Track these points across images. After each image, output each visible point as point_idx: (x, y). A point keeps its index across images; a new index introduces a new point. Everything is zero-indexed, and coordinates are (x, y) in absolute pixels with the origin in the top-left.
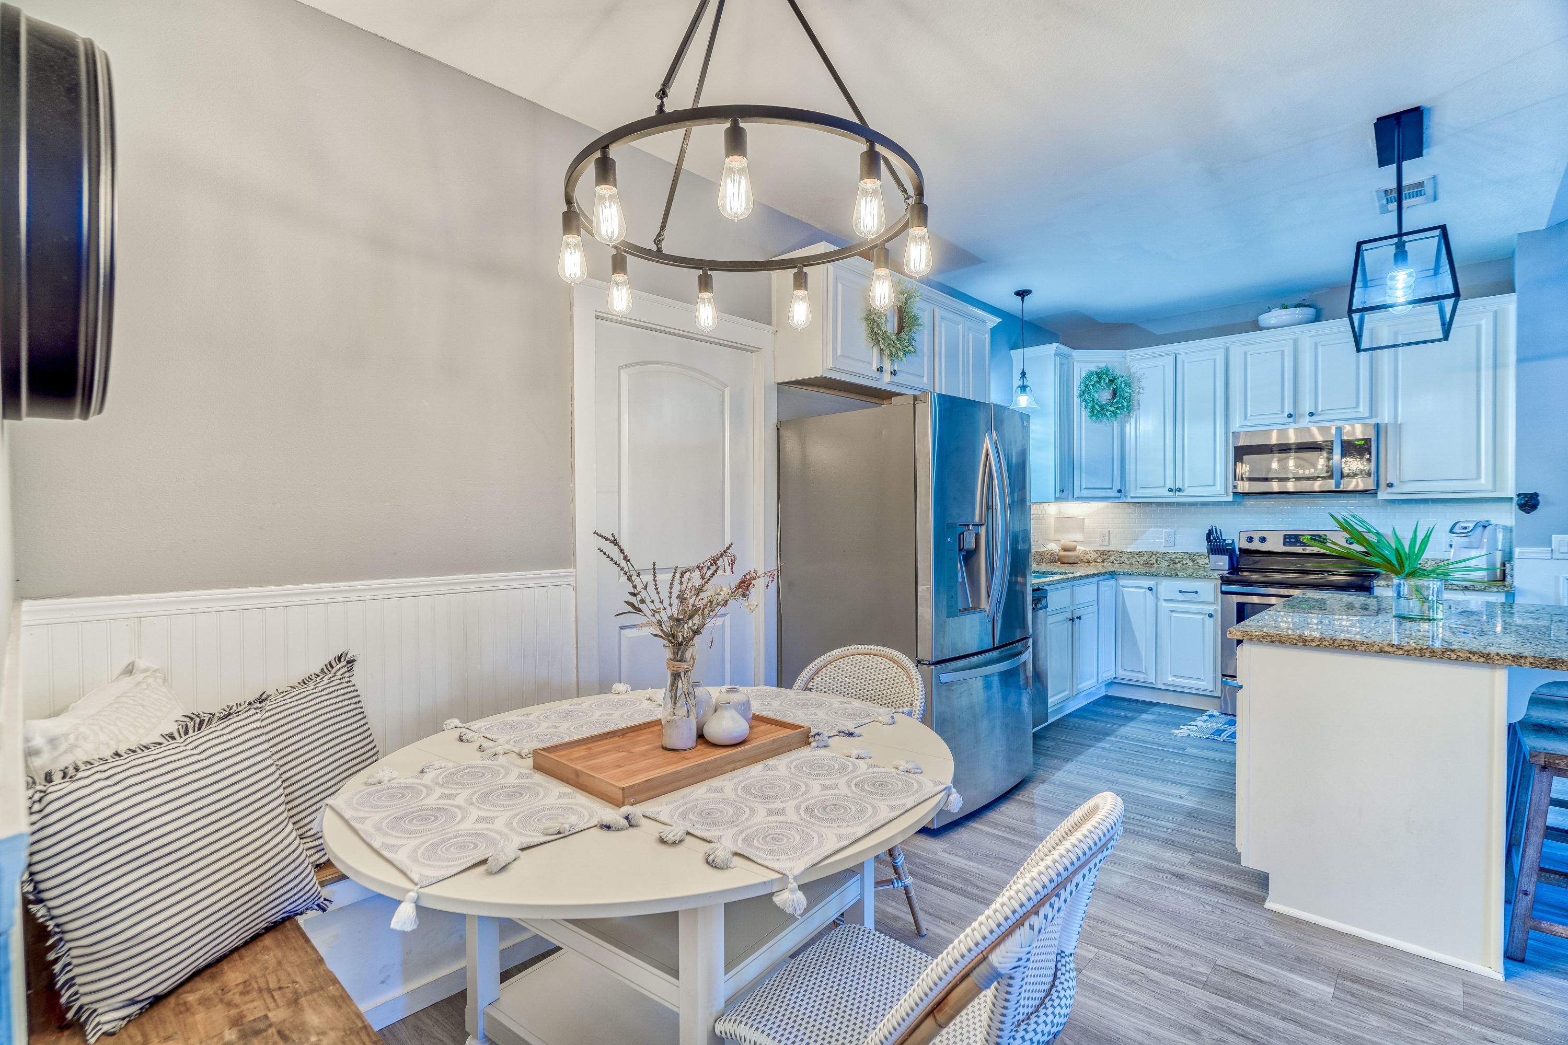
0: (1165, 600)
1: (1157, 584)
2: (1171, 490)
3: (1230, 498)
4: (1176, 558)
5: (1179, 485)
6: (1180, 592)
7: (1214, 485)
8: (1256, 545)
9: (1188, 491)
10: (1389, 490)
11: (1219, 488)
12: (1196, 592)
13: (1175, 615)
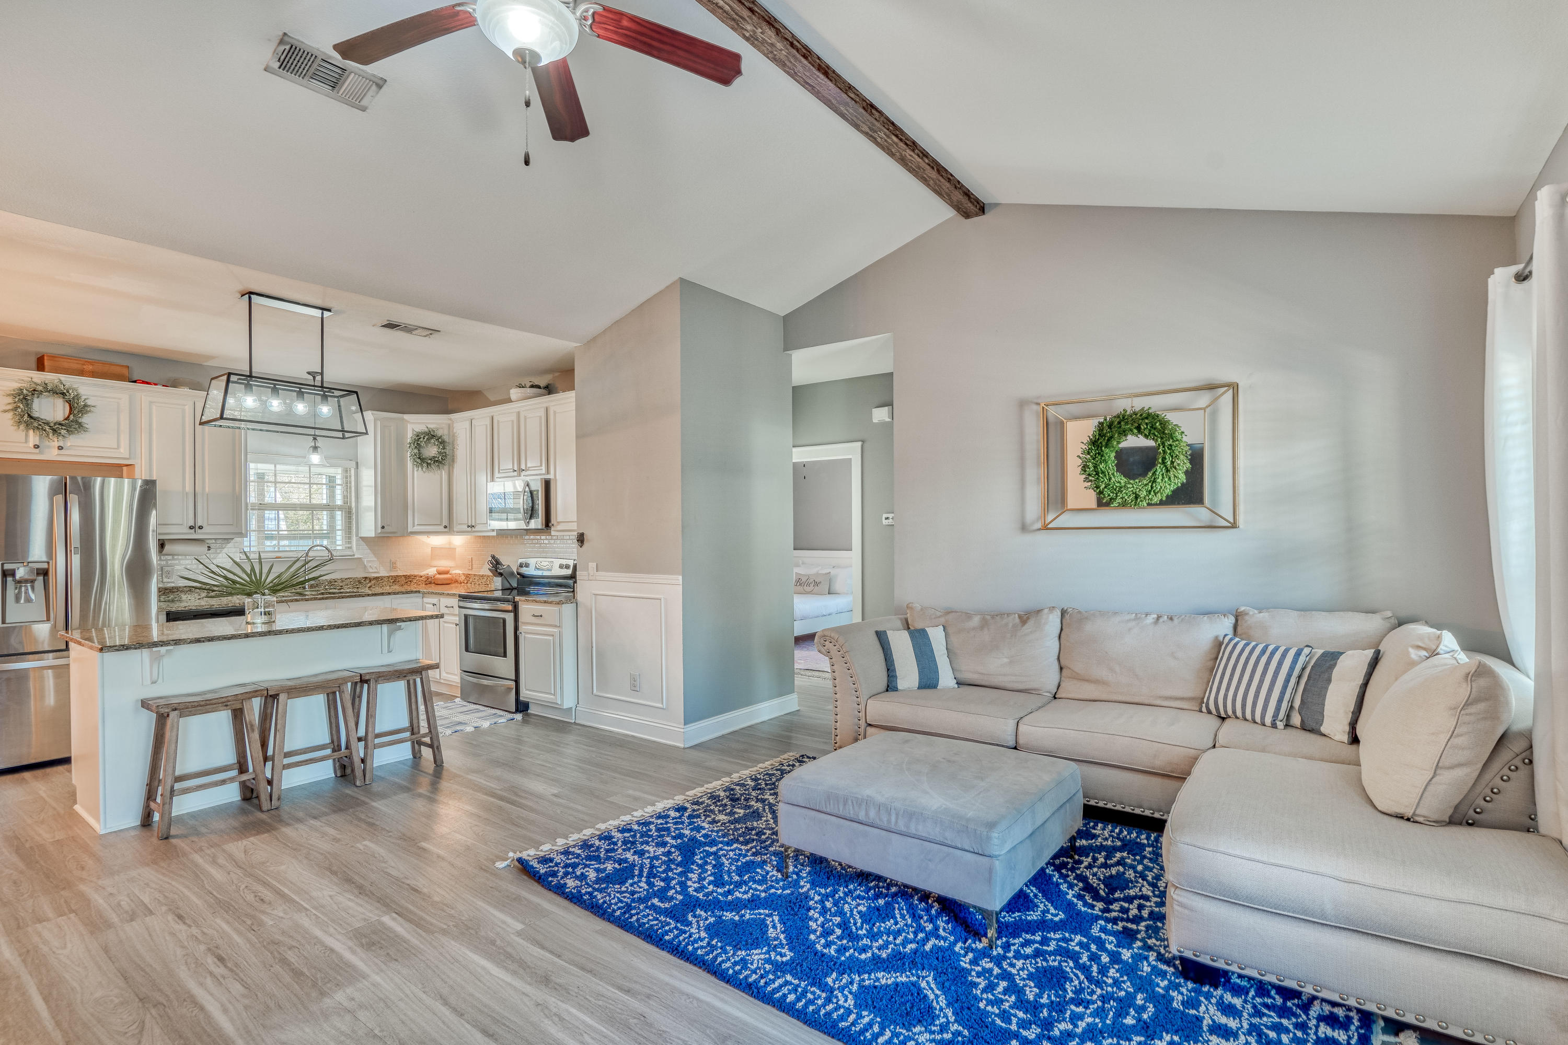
2: (469, 526)
9: (477, 527)
12: (453, 607)
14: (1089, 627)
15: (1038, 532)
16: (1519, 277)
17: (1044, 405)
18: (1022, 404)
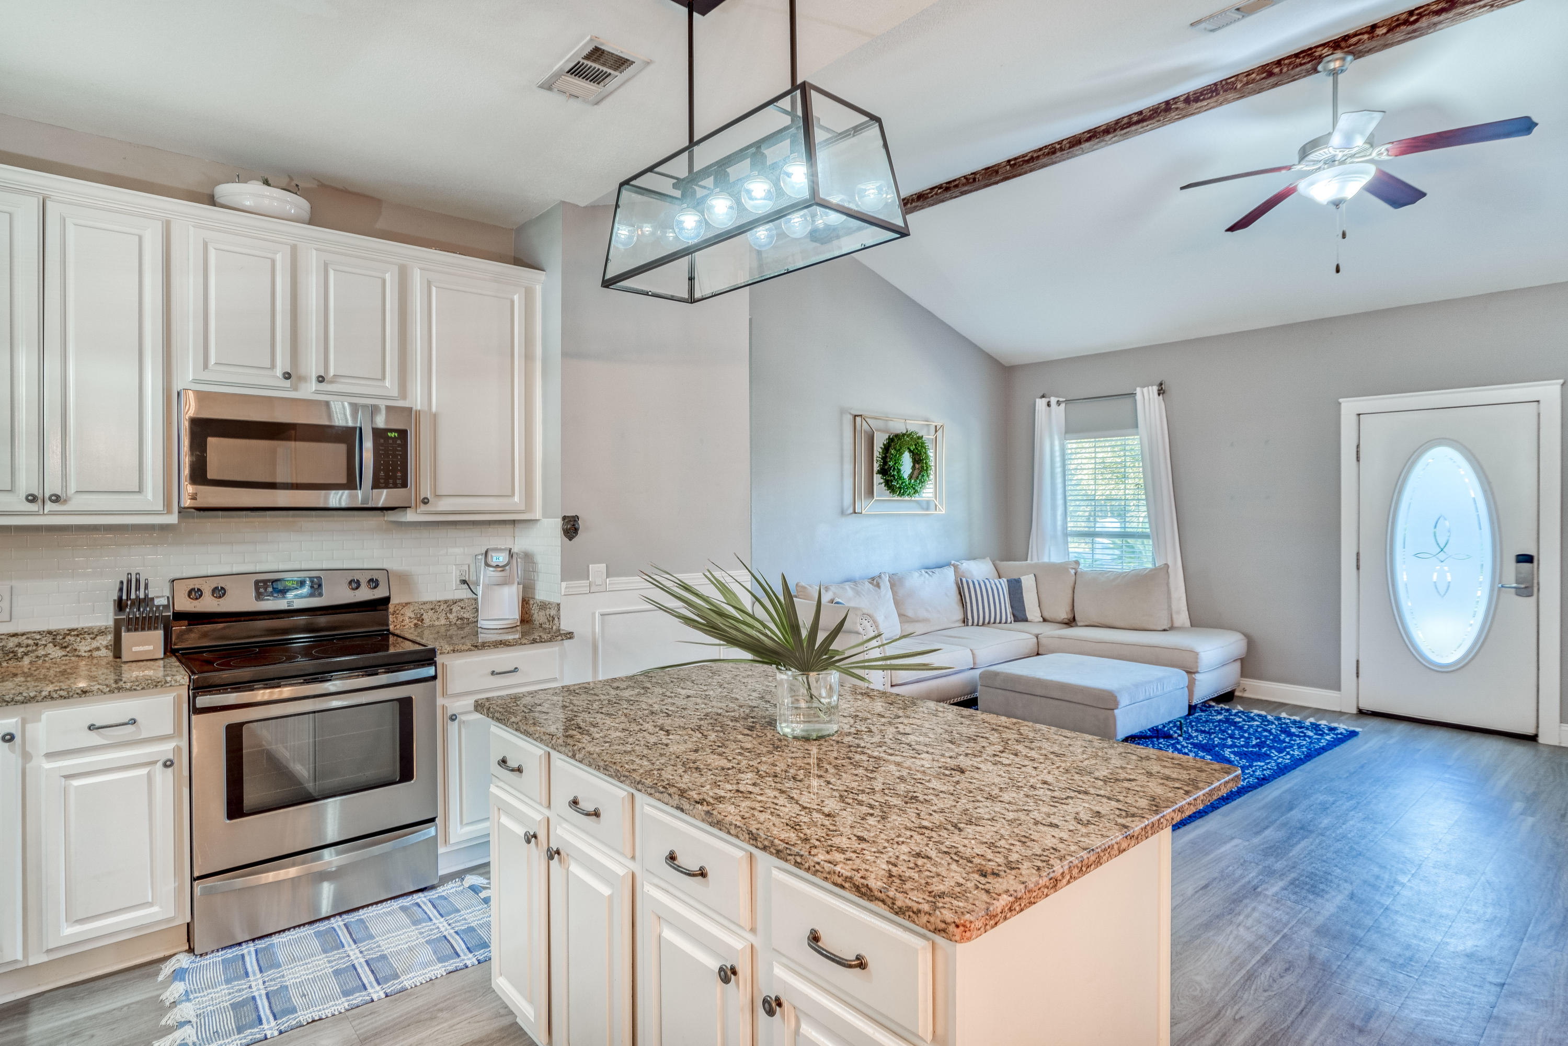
0: (50, 756)
1: (24, 722)
2: (32, 499)
3: (173, 519)
4: (19, 645)
5: (53, 486)
6: (91, 728)
7: (140, 491)
8: (208, 604)
9: (77, 503)
10: (423, 508)
11: (152, 497)
12: (134, 722)
13: (76, 783)
14: (907, 584)
15: (851, 516)
16: (1059, 403)
17: (855, 416)
18: (842, 412)
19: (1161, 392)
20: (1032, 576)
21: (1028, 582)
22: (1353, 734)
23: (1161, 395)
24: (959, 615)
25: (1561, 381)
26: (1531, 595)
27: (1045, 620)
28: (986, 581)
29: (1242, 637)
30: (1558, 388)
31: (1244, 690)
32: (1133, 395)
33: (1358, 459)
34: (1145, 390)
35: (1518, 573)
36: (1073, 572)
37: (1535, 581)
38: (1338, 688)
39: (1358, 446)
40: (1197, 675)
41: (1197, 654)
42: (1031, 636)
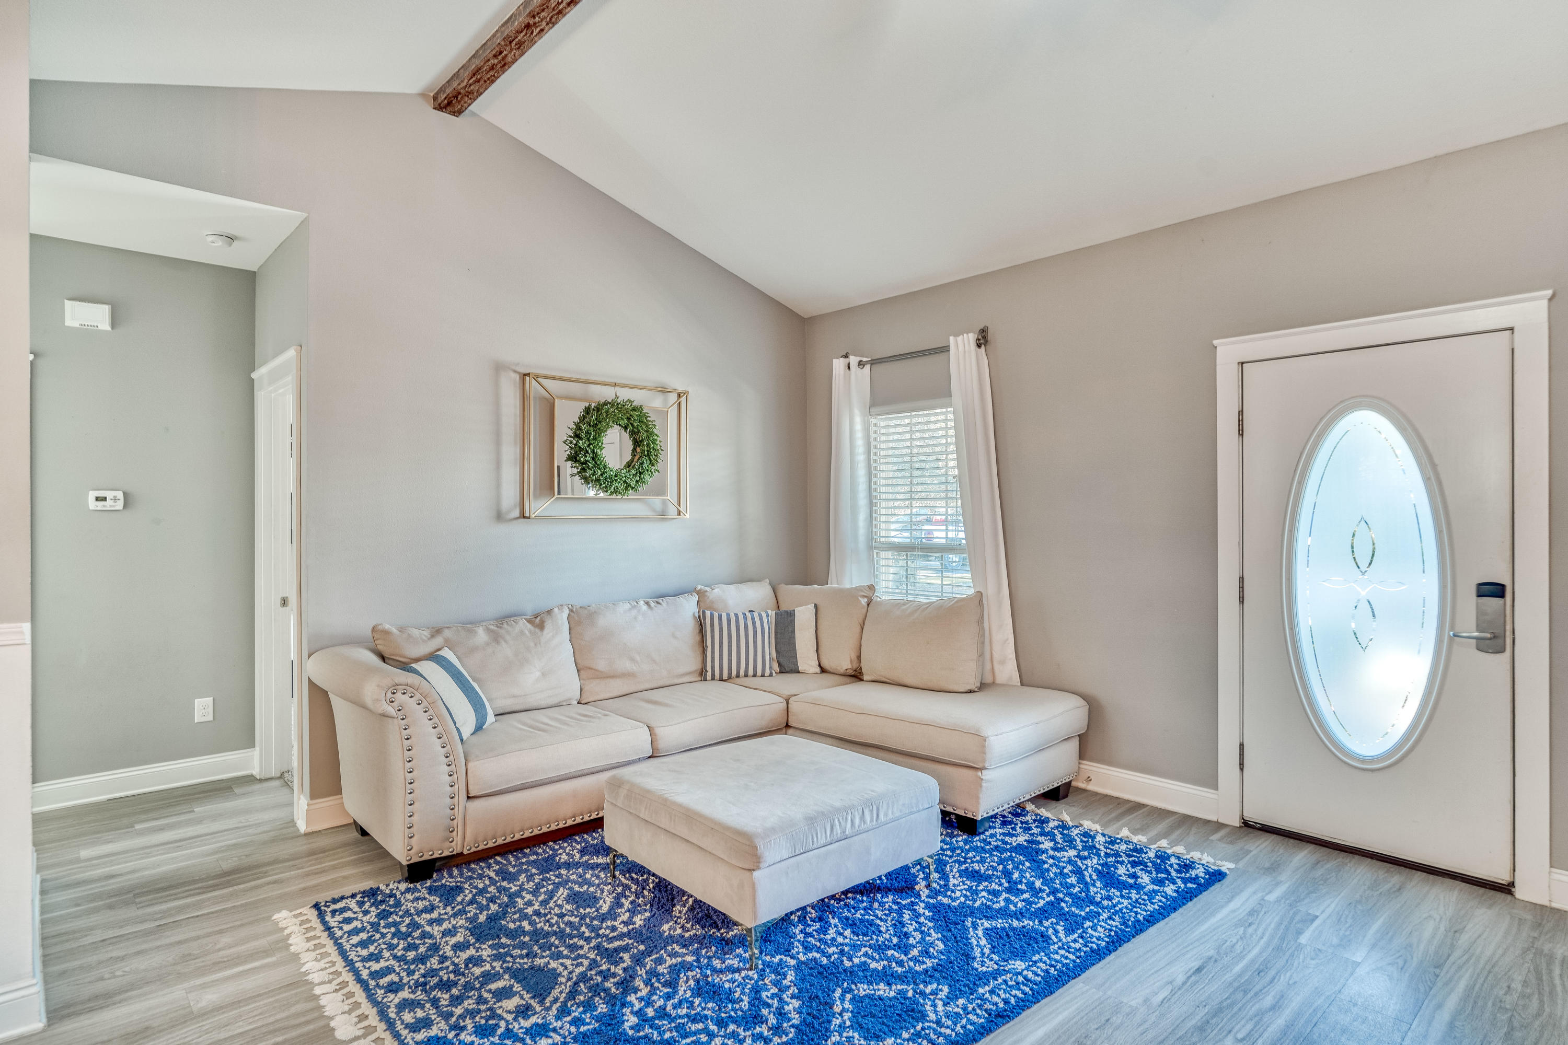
14: (603, 621)
15: (515, 522)
16: (861, 364)
17: (525, 375)
18: (499, 368)
19: (983, 340)
20: (811, 607)
21: (804, 617)
22: (1216, 876)
23: (983, 346)
24: (695, 665)
25: (1549, 292)
26: (1502, 650)
27: (823, 670)
28: (748, 615)
29: (1083, 702)
30: (1545, 303)
31: (1089, 780)
32: (945, 349)
33: (1241, 433)
34: (960, 339)
35: (1480, 613)
36: (864, 601)
37: (1509, 627)
38: (1215, 786)
39: (1241, 413)
40: (984, 772)
41: (984, 739)
42: (781, 700)
